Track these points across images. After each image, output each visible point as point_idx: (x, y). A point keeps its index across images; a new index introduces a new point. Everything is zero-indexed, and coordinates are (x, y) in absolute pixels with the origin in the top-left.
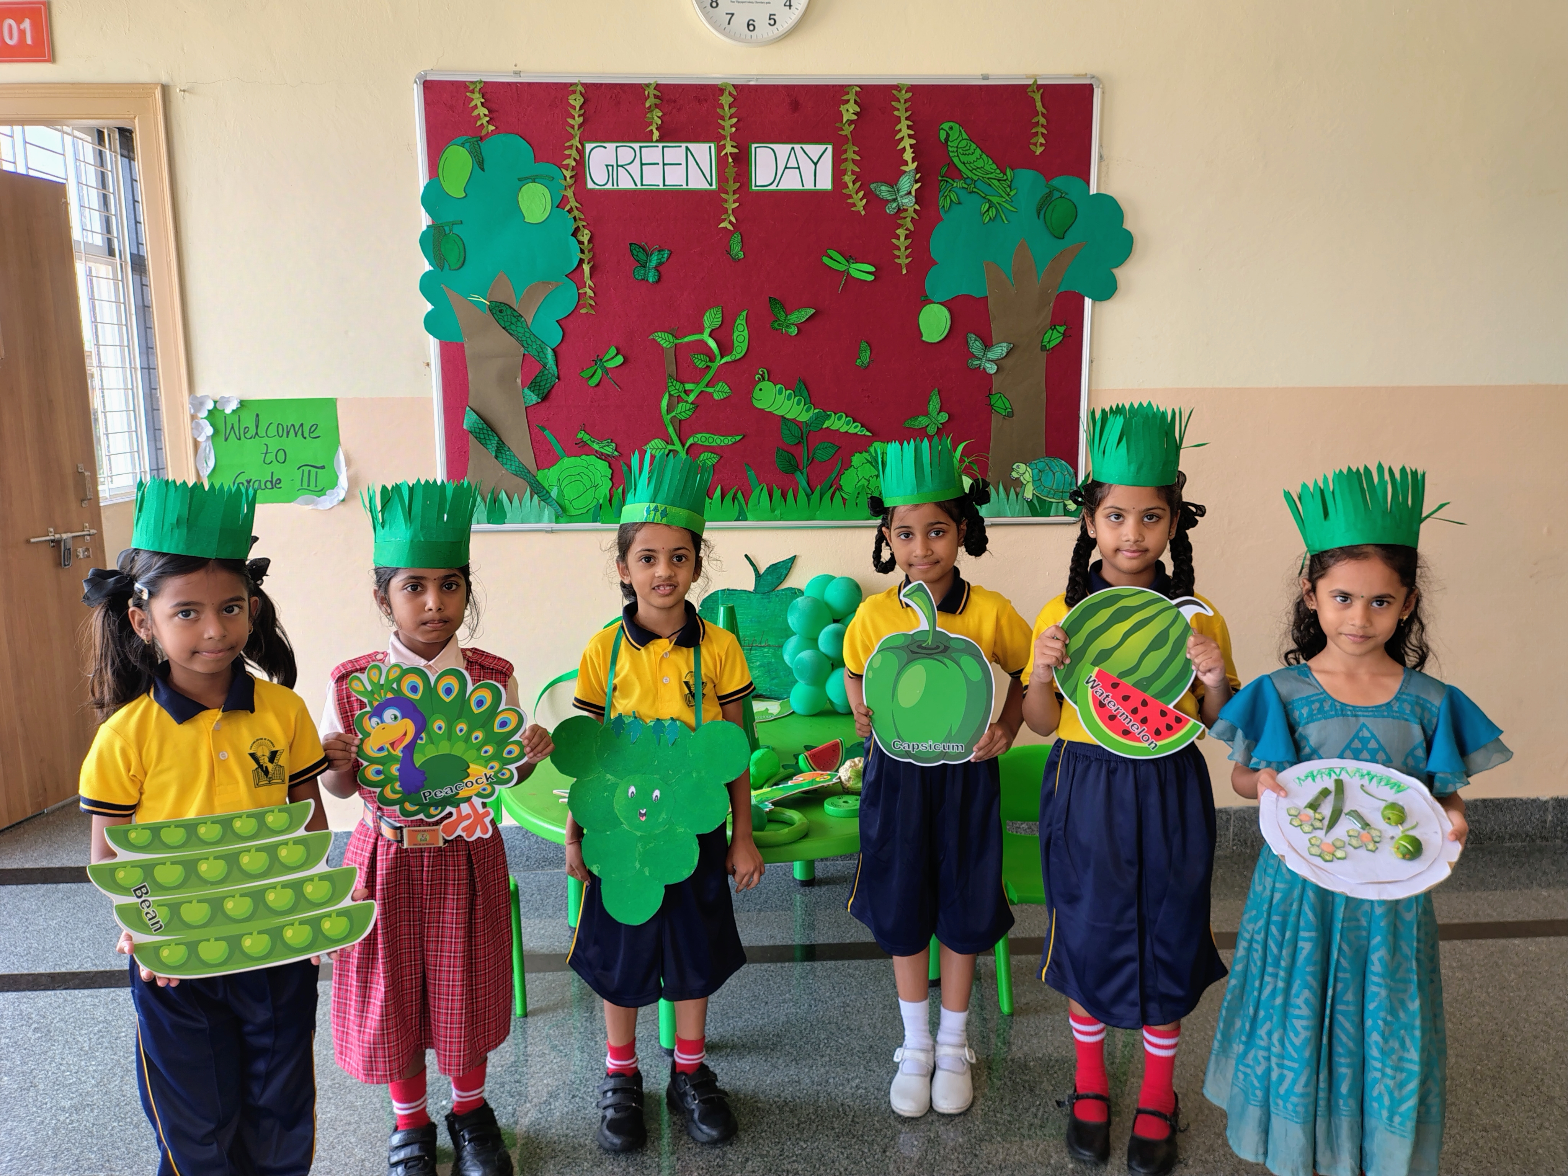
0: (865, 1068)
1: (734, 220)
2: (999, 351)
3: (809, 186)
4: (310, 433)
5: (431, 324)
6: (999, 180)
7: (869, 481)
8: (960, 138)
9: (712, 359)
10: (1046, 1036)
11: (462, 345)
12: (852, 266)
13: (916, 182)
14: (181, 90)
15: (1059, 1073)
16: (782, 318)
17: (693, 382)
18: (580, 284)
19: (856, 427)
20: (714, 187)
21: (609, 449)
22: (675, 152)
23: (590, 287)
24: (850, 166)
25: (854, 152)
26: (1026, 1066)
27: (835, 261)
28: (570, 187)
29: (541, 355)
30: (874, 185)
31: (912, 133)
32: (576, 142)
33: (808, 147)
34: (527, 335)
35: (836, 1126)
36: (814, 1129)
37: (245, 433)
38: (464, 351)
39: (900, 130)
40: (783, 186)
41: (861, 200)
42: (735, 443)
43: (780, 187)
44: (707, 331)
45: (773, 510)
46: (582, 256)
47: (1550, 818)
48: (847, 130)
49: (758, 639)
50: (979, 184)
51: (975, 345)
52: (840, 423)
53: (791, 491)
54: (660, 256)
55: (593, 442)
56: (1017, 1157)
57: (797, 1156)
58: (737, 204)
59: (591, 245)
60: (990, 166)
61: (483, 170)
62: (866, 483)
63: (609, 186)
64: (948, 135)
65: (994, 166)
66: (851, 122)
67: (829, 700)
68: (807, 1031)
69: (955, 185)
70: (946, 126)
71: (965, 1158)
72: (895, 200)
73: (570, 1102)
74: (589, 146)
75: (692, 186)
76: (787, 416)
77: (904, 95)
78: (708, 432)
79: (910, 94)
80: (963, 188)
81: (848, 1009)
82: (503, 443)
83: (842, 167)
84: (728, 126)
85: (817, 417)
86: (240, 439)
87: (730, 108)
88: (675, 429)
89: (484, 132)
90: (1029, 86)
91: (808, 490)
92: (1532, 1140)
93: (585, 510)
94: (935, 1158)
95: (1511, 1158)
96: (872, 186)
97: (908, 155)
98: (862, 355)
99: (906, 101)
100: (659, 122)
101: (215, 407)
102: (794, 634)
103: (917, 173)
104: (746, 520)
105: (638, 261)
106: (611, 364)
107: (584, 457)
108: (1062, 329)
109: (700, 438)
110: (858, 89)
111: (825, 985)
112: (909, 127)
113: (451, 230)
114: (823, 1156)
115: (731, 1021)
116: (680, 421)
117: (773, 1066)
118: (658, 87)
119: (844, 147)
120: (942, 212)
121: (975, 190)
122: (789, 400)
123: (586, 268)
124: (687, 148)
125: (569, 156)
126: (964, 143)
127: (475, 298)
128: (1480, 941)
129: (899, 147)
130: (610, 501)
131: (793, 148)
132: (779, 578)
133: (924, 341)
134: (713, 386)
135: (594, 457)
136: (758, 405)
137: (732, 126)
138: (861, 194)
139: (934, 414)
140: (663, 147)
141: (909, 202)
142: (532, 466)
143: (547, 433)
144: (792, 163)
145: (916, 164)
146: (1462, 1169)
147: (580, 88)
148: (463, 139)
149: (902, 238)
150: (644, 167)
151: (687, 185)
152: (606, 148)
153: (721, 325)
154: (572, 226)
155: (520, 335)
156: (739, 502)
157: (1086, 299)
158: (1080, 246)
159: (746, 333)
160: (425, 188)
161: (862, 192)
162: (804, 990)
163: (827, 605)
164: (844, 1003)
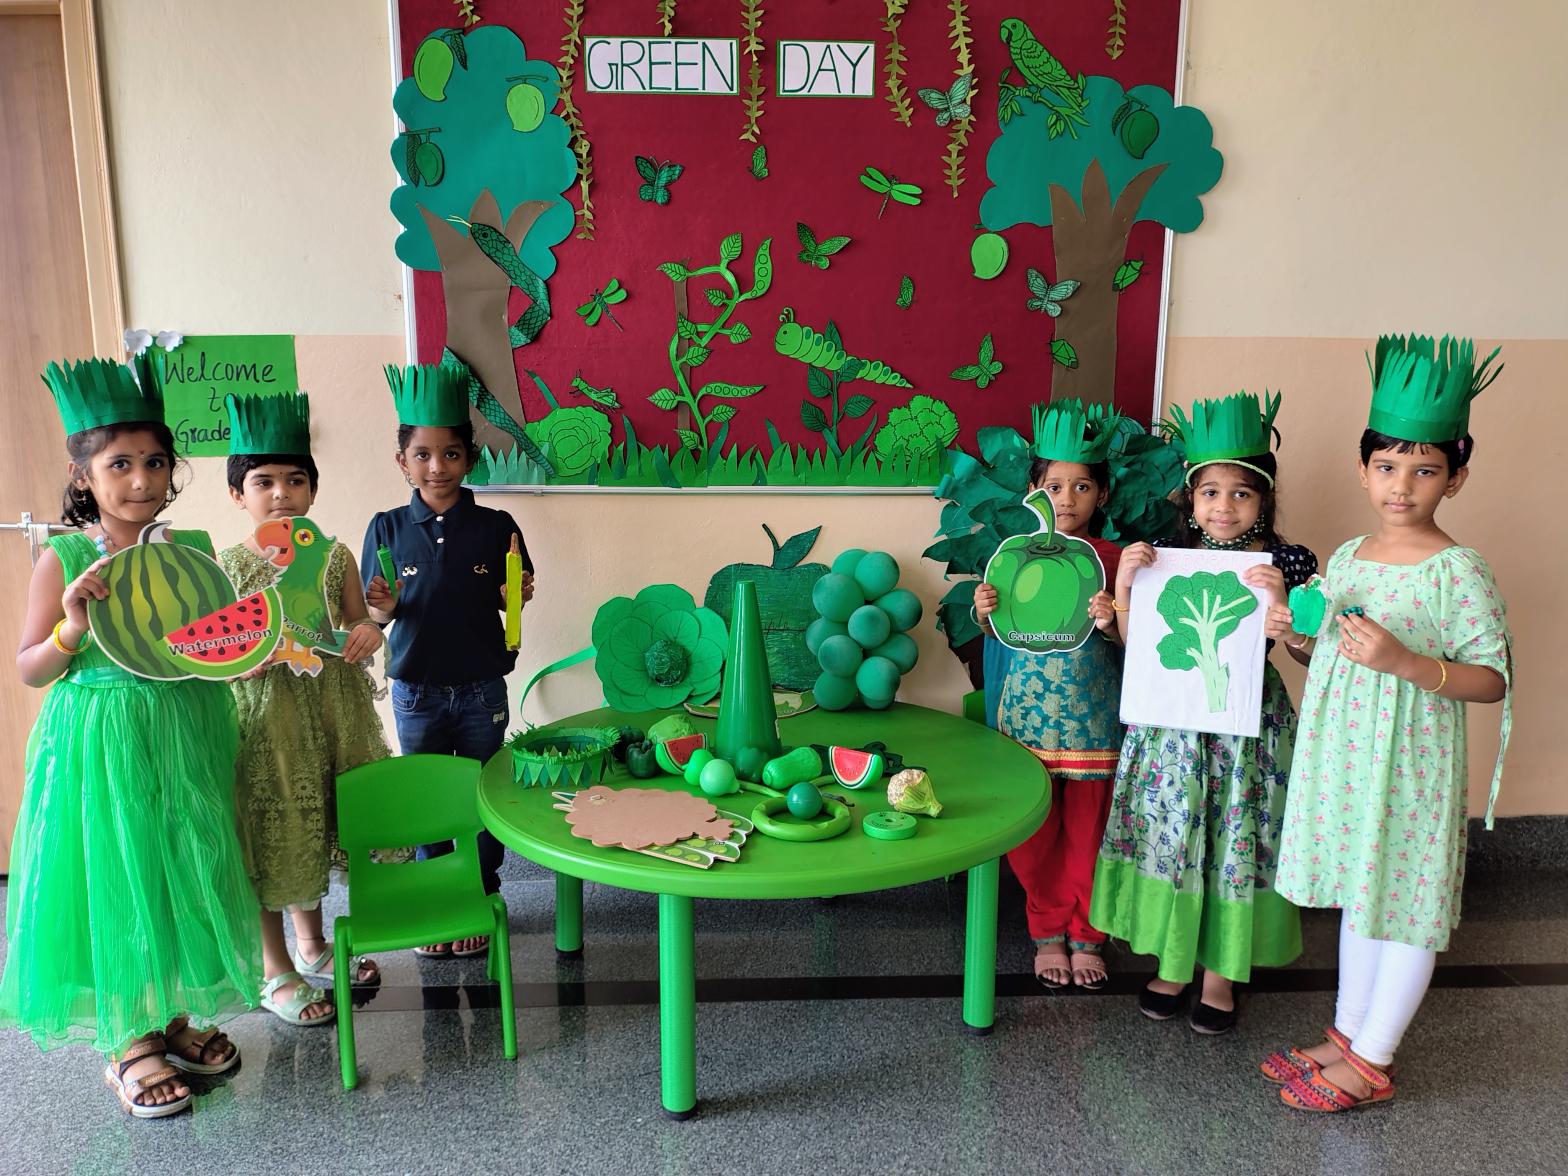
0: (914, 1141)
1: (758, 131)
2: (1063, 290)
3: (846, 91)
4: (263, 375)
5: (404, 248)
6: (1069, 89)
7: (908, 441)
8: (1024, 38)
9: (729, 296)
10: (1127, 1101)
11: (440, 273)
12: (895, 187)
13: (973, 88)
15: (1148, 1149)
16: (812, 249)
17: (707, 322)
18: (577, 205)
19: (894, 378)
20: (735, 91)
21: (609, 400)
22: (691, 50)
23: (589, 208)
24: (895, 69)
25: (900, 52)
26: (1107, 1140)
27: (875, 181)
28: (567, 89)
29: (531, 288)
30: (923, 91)
31: (969, 30)
32: (574, 36)
33: (847, 46)
34: (515, 264)
37: (189, 375)
38: (441, 282)
39: (955, 27)
40: (817, 91)
41: (907, 109)
42: (754, 395)
43: (813, 92)
44: (724, 263)
45: (796, 474)
48: (893, 26)
49: (778, 620)
50: (1045, 92)
51: (1037, 283)
53: (818, 452)
54: (671, 173)
55: (591, 391)
58: (762, 112)
59: (590, 159)
60: (1059, 71)
61: (465, 68)
62: (905, 444)
63: (613, 89)
64: (1010, 34)
65: (1064, 72)
66: (897, 16)
67: (860, 693)
68: (841, 1089)
69: (1017, 93)
70: (1008, 23)
72: (946, 110)
74: (589, 42)
75: (710, 89)
76: (814, 364)
78: (724, 381)
80: (1027, 96)
81: (888, 1062)
82: (487, 391)
83: (886, 70)
84: (753, 19)
85: (850, 365)
86: (183, 382)
88: (685, 377)
89: (467, 24)
91: (838, 451)
93: (580, 471)
96: (921, 93)
97: (964, 57)
98: (904, 293)
100: (672, 14)
101: (154, 343)
102: (820, 616)
103: (973, 78)
104: (765, 485)
105: (645, 178)
106: (613, 300)
107: (579, 408)
108: (1138, 265)
109: (713, 388)
111: (858, 1030)
112: (965, 24)
113: (428, 139)
115: (749, 1075)
116: (691, 367)
117: (803, 1135)
119: (889, 46)
120: (1001, 125)
121: (1040, 99)
122: (817, 345)
123: (584, 185)
124: (704, 44)
125: (566, 53)
126: (1028, 44)
127: (454, 219)
129: (953, 48)
130: (609, 460)
131: (828, 47)
132: (801, 552)
133: (976, 278)
134: (730, 328)
135: (591, 408)
137: (757, 20)
138: (908, 101)
139: (987, 364)
140: (677, 43)
141: (963, 112)
142: (521, 419)
143: (537, 379)
144: (827, 64)
145: (973, 66)
148: (442, 31)
149: (954, 155)
150: (653, 66)
151: (704, 89)
152: (609, 43)
153: (740, 255)
154: (568, 136)
155: (507, 264)
156: (758, 465)
157: (1168, 230)
158: (1162, 168)
159: (769, 266)
160: (398, 89)
161: (909, 100)
162: (834, 1036)
163: (858, 584)
164: (882, 1053)
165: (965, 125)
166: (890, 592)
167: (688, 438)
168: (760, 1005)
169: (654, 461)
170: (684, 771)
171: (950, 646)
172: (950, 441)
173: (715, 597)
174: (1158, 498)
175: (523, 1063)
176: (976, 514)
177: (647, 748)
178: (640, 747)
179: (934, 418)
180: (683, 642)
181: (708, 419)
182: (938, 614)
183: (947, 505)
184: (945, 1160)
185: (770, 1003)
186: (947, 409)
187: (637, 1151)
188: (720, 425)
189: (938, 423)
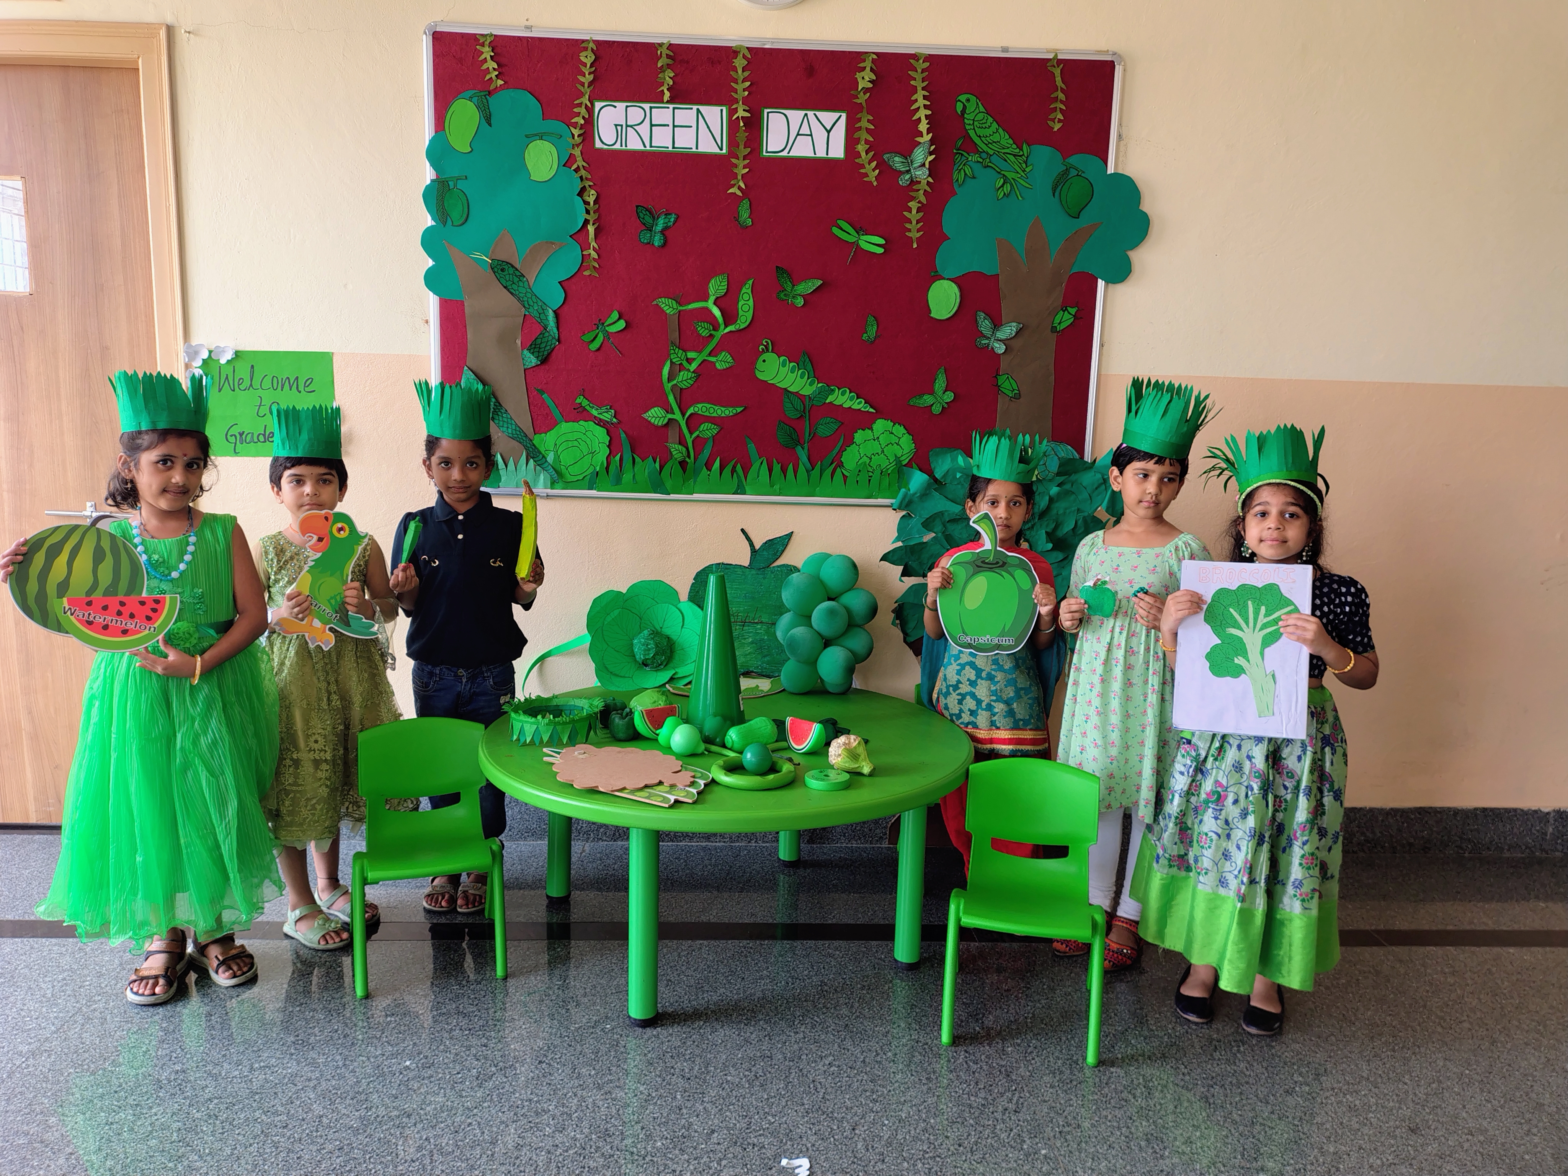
0: (839, 1046)
1: (743, 186)
2: (1008, 331)
3: (821, 154)
4: (305, 386)
5: (432, 280)
6: (1014, 156)
7: (871, 459)
8: (977, 111)
9: (716, 327)
10: (1026, 1022)
11: (462, 302)
12: (862, 237)
13: (931, 153)
14: (186, 32)
15: (1036, 1059)
16: (789, 289)
17: (696, 351)
18: (585, 246)
19: (859, 403)
20: (724, 151)
21: (607, 416)
22: (686, 114)
23: (594, 249)
24: (864, 135)
25: (869, 121)
27: (844, 232)
28: (578, 145)
29: (542, 316)
30: (888, 155)
31: (929, 103)
32: (585, 100)
33: (822, 115)
34: (529, 295)
35: (806, 1102)
36: (784, 1104)
37: (239, 385)
38: (463, 310)
39: (916, 100)
40: (795, 153)
41: (874, 170)
42: (737, 414)
43: (791, 154)
44: (712, 299)
45: (772, 486)
46: (588, 217)
47: (1551, 830)
48: (862, 99)
49: (751, 615)
50: (994, 159)
51: (984, 324)
52: (843, 398)
53: (791, 467)
54: (667, 220)
55: (593, 408)
56: (989, 1141)
57: (764, 1130)
58: (747, 170)
59: (597, 206)
60: (1006, 140)
61: (490, 125)
62: (868, 461)
63: (617, 146)
64: (965, 107)
65: (1011, 141)
66: (866, 90)
67: (821, 678)
68: (783, 1007)
69: (970, 158)
70: (963, 98)
71: (936, 1140)
72: (908, 171)
73: (536, 1068)
74: (598, 105)
75: (702, 149)
76: (788, 389)
77: (921, 65)
78: (709, 403)
79: (927, 64)
80: (978, 162)
81: (826, 988)
82: (501, 407)
83: (856, 135)
84: (741, 89)
85: (820, 391)
86: (234, 390)
87: (743, 71)
88: (675, 398)
89: (492, 87)
90: (1049, 60)
91: (809, 466)
92: (1519, 1146)
93: (581, 477)
94: (905, 1138)
95: (1496, 1162)
96: (886, 157)
97: (923, 126)
98: (869, 328)
99: (923, 71)
100: (671, 83)
101: (210, 356)
102: (787, 610)
103: (931, 145)
104: (744, 494)
105: (644, 224)
106: (613, 329)
107: (581, 422)
108: (1073, 311)
109: (700, 408)
110: (875, 57)
111: (804, 964)
112: (925, 97)
113: (455, 185)
114: (791, 1131)
115: (705, 995)
116: (681, 389)
117: (746, 1040)
118: (671, 46)
119: (859, 116)
120: (956, 186)
121: (990, 164)
122: (792, 372)
123: (591, 229)
124: (698, 109)
125: (578, 114)
126: (980, 116)
127: (477, 255)
128: (1473, 948)
129: (914, 118)
130: (607, 469)
131: (806, 115)
132: (775, 554)
133: (932, 318)
134: (716, 356)
135: (592, 423)
136: (760, 376)
137: (744, 90)
138: (874, 164)
139: (940, 393)
140: (674, 109)
141: (922, 174)
142: (529, 430)
143: (545, 396)
144: (805, 130)
146: (1446, 1171)
147: (591, 45)
148: (470, 93)
149: (914, 211)
150: (653, 128)
151: (697, 148)
152: (615, 107)
153: (726, 293)
154: (578, 186)
155: (521, 295)
156: (738, 476)
157: (1100, 281)
158: (1094, 227)
159: (751, 302)
160: (431, 142)
161: (875, 162)
162: (782, 968)
163: (822, 582)
164: (821, 982)
165: (924, 186)
166: (849, 590)
167: (677, 451)
168: (722, 943)
169: (646, 471)
170: (658, 735)
171: (905, 641)
172: (907, 460)
173: (698, 592)
174: (1086, 514)
175: (511, 982)
176: (927, 525)
177: (627, 715)
178: (622, 714)
179: (894, 439)
180: (667, 631)
181: (695, 435)
182: (893, 611)
183: (903, 516)
184: (864, 1061)
185: (730, 942)
186: (905, 432)
187: (604, 1049)
188: (706, 440)
189: (898, 444)
